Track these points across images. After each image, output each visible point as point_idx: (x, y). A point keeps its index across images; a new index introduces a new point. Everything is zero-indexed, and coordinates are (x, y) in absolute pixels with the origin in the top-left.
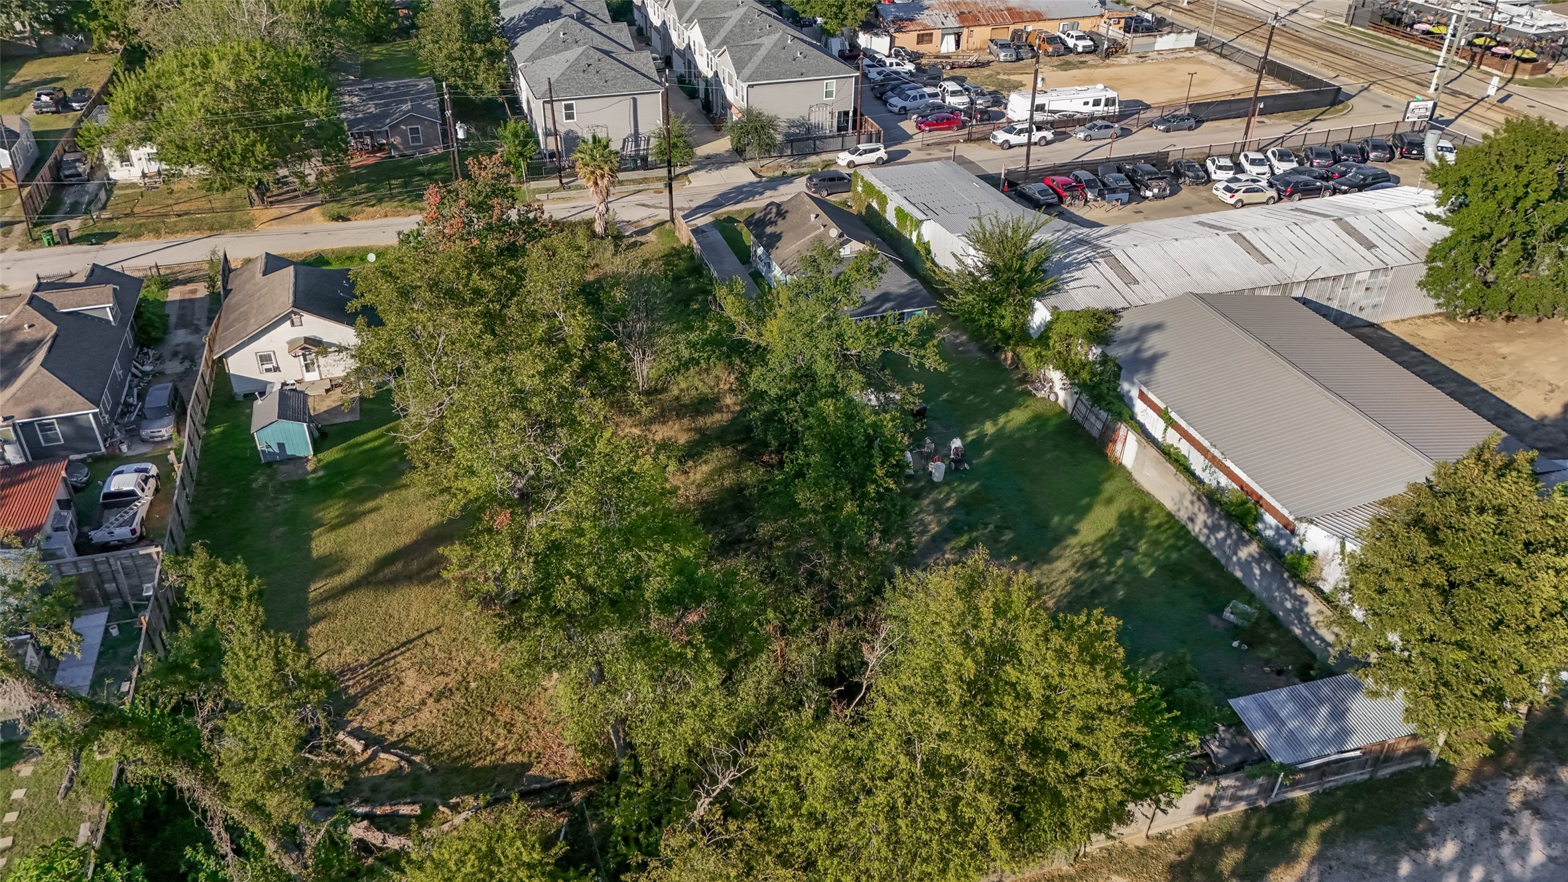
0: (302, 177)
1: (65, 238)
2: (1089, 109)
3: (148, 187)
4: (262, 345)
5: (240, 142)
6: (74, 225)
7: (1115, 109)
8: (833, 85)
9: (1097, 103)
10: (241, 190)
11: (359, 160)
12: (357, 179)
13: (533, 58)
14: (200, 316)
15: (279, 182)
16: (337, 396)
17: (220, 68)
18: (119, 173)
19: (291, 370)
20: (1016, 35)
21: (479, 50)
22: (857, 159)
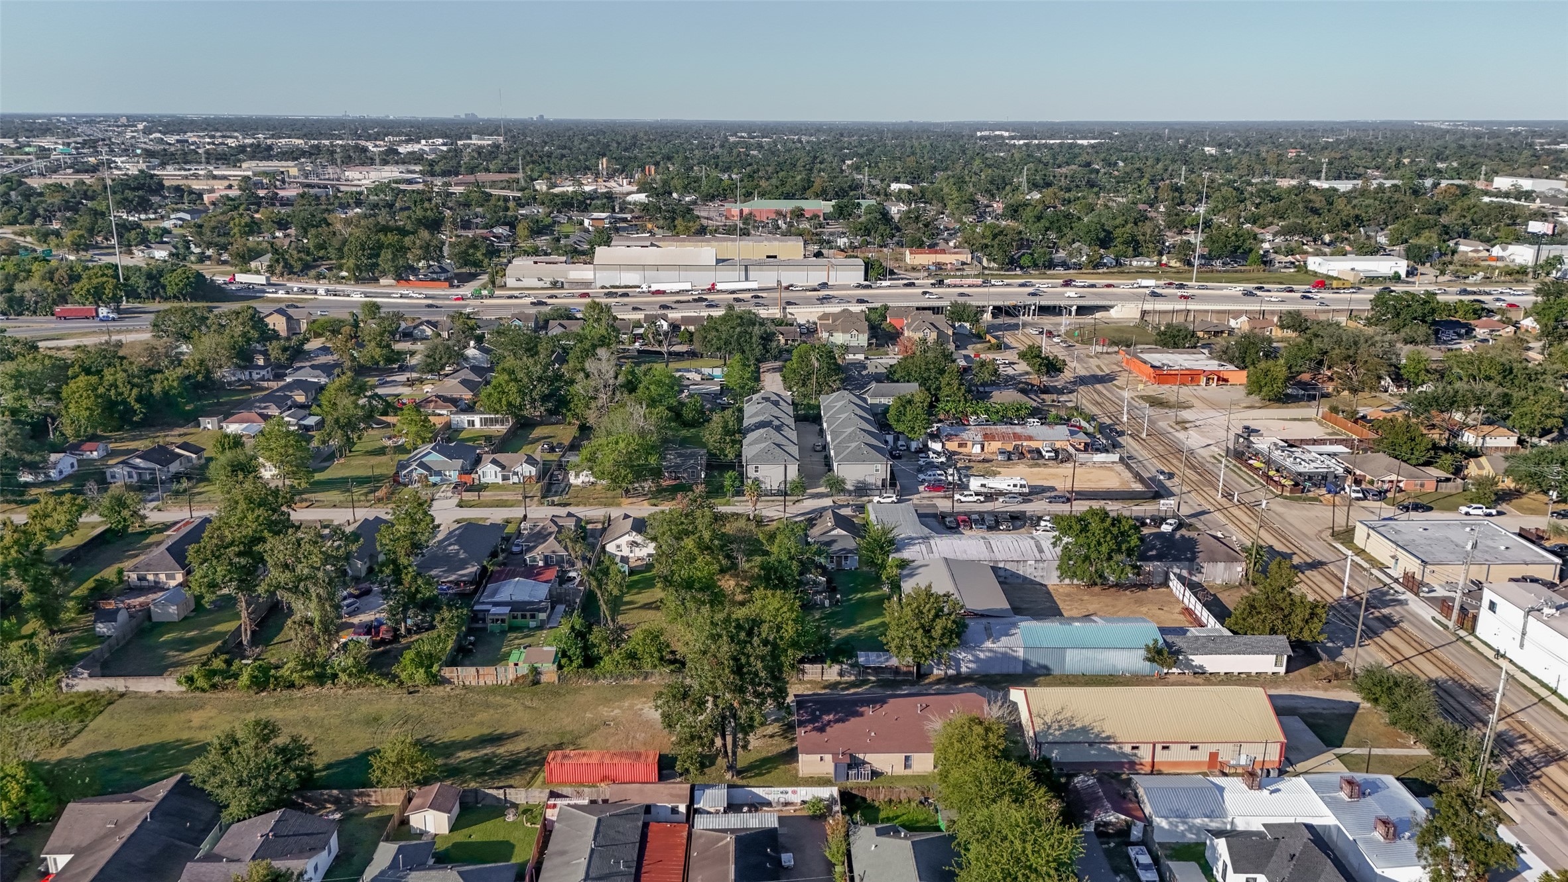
0: (643, 488)
1: (553, 504)
2: (1011, 488)
3: (584, 486)
4: (618, 542)
5: (623, 473)
6: (556, 499)
7: (1026, 490)
8: (879, 467)
9: (1015, 486)
10: (619, 491)
11: (665, 483)
12: (665, 490)
13: (750, 444)
14: (598, 534)
15: (635, 489)
16: (639, 563)
17: (622, 445)
18: (572, 480)
19: (626, 552)
20: (1016, 447)
21: (728, 439)
22: (882, 500)
